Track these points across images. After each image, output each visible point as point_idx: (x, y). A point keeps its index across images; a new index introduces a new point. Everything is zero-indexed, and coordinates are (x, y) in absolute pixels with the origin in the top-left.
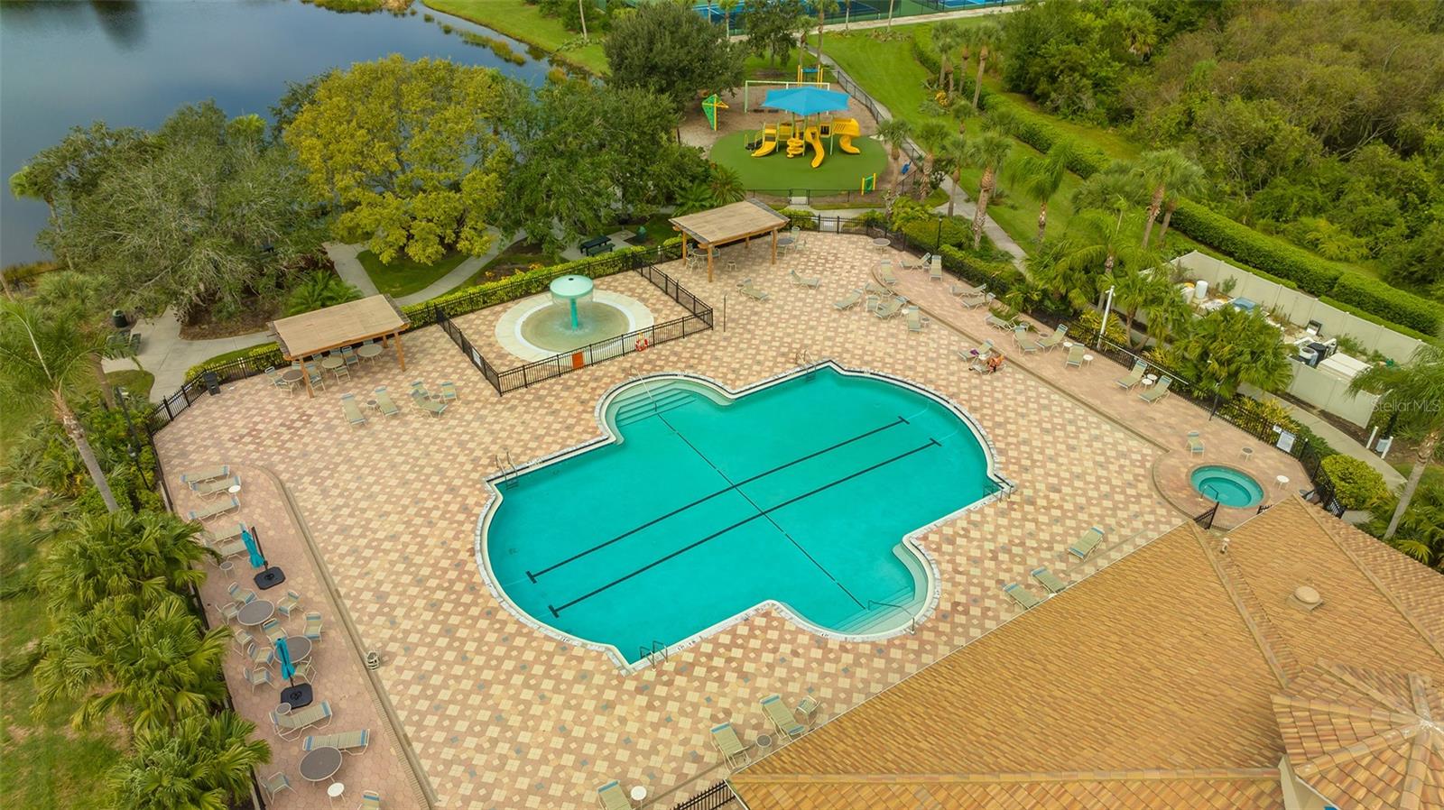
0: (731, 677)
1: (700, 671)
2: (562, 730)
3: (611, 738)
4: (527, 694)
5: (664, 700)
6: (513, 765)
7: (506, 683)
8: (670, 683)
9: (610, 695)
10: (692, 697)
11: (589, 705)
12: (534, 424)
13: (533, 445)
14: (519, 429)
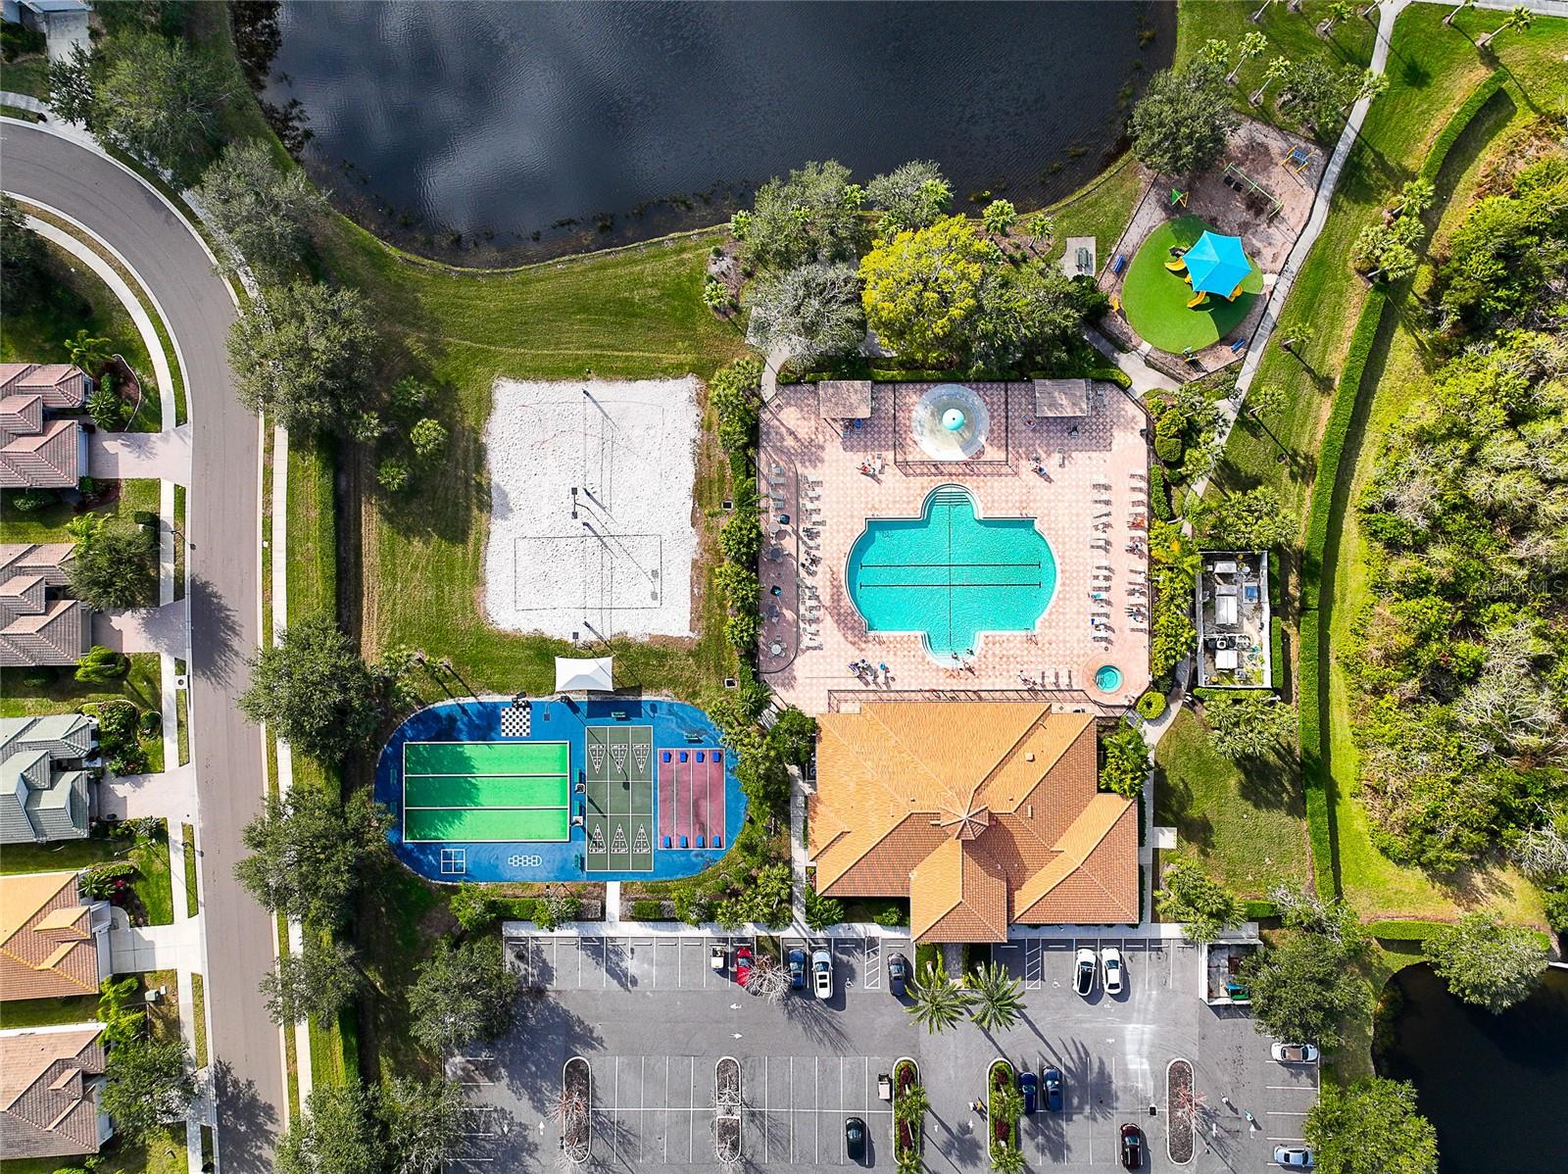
1: (885, 646)
2: (839, 643)
5: (869, 650)
9: (856, 639)
11: (849, 639)
12: (898, 491)
13: (890, 506)
14: (891, 491)
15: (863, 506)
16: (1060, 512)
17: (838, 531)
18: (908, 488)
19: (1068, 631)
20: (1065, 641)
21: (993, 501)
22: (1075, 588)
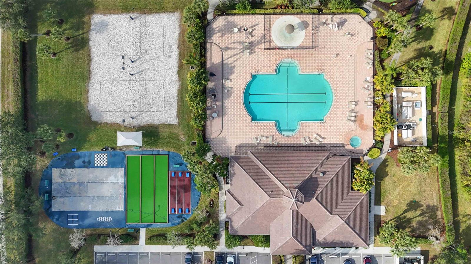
0: (262, 131)
1: (259, 128)
2: (240, 126)
3: (244, 131)
4: (239, 119)
5: (253, 129)
6: (233, 128)
7: (237, 115)
8: (255, 127)
9: (247, 125)
10: (256, 131)
11: (244, 125)
12: (265, 62)
13: (262, 68)
14: (262, 62)
15: (250, 68)
16: (335, 70)
17: (240, 79)
18: (270, 61)
19: (338, 121)
20: (336, 126)
21: (306, 66)
22: (341, 103)
